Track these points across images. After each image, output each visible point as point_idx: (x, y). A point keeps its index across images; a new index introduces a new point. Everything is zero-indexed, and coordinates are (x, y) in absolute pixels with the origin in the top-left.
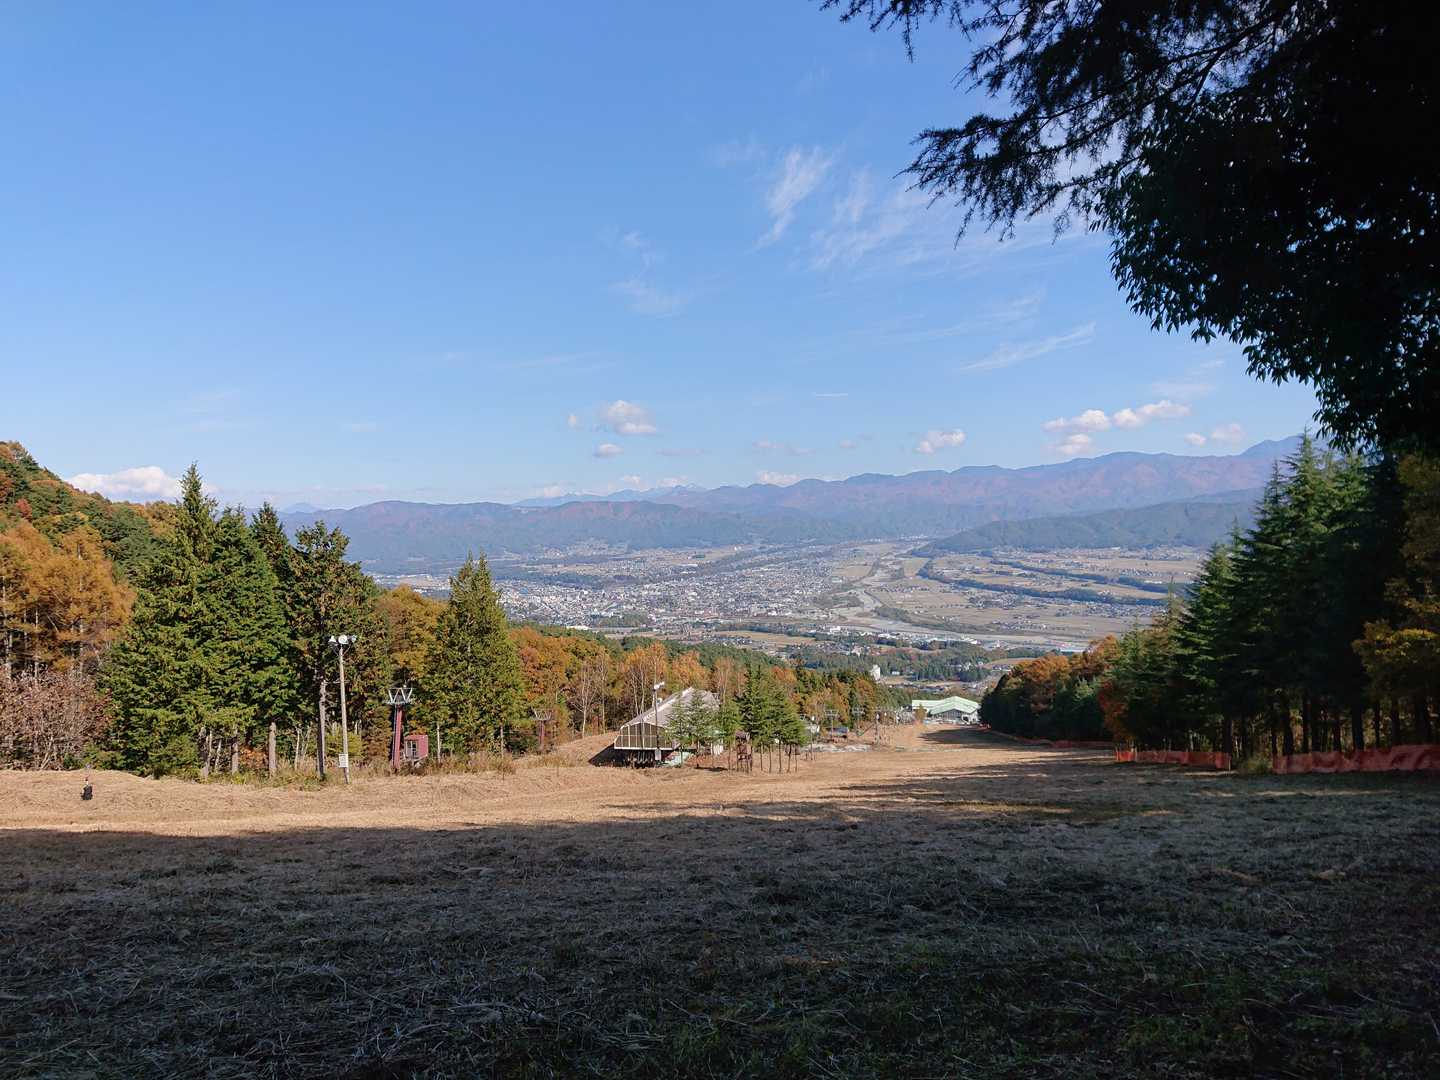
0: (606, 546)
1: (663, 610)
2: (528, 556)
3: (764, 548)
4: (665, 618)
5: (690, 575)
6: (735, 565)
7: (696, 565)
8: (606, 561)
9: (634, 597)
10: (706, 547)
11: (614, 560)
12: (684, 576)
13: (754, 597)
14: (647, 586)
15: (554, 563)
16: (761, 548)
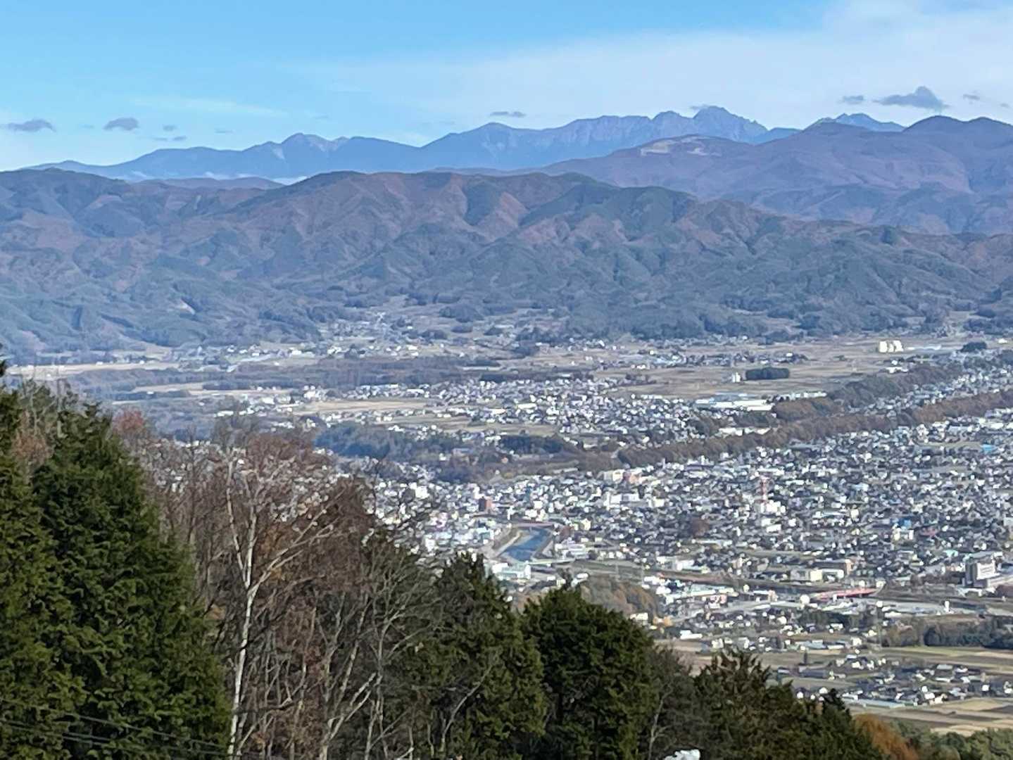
0: (447, 326)
1: (687, 564)
2: (198, 355)
3: (982, 346)
4: (698, 591)
5: (751, 442)
6: (889, 406)
7: (761, 406)
8: (459, 379)
9: (576, 511)
10: (782, 336)
11: (487, 378)
12: (732, 446)
13: (976, 524)
14: (617, 476)
15: (291, 382)
16: (968, 348)
